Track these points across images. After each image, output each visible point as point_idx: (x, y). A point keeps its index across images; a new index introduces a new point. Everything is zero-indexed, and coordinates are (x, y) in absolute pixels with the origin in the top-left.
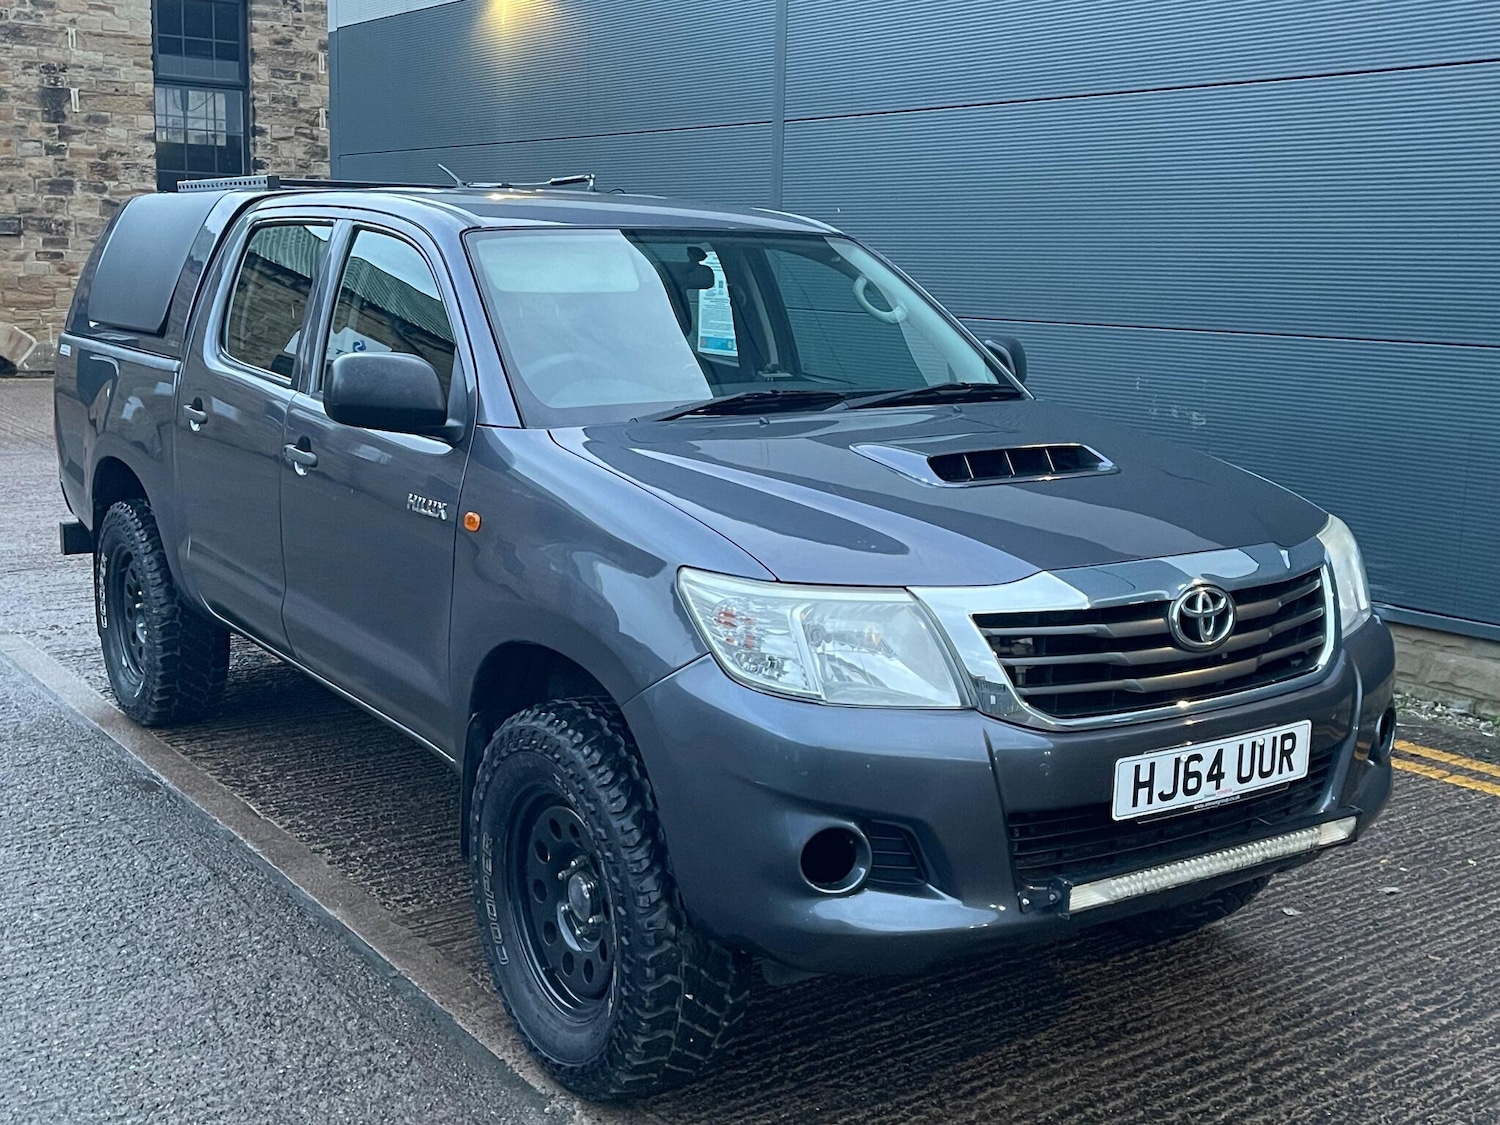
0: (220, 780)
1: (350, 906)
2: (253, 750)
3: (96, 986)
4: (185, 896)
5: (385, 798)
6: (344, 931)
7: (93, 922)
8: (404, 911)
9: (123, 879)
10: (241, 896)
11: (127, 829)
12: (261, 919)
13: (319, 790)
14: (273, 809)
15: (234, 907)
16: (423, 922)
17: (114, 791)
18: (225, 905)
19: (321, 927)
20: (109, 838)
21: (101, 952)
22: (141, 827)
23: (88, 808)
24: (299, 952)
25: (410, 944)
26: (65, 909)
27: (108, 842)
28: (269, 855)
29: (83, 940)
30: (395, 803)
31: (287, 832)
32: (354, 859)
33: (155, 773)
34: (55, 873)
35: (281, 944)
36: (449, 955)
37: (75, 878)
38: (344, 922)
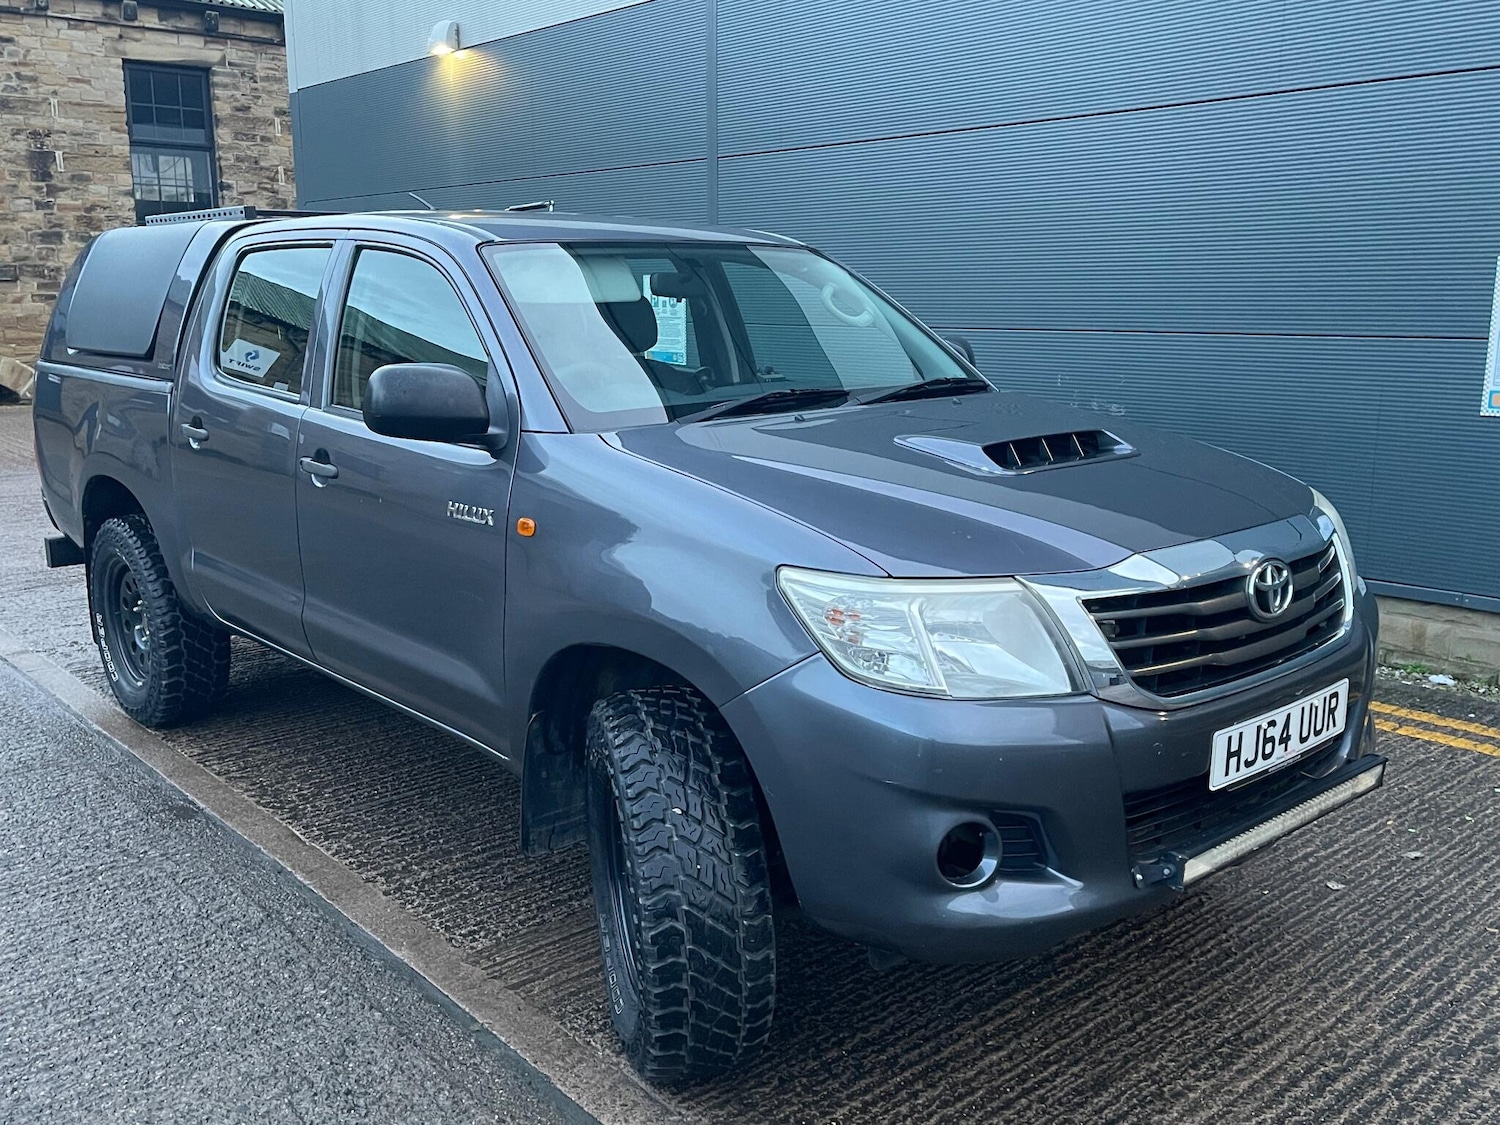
0: (258, 803)
1: (415, 944)
2: (287, 766)
3: (153, 1070)
4: (239, 943)
5: (427, 813)
6: (414, 978)
7: (143, 984)
8: (472, 948)
9: (170, 928)
10: (299, 940)
11: (169, 866)
12: (324, 968)
13: (359, 807)
14: (317, 833)
15: (293, 954)
16: (495, 960)
17: (150, 821)
18: (283, 952)
19: (389, 972)
20: (151, 878)
21: (155, 1024)
22: (184, 863)
23: (124, 844)
24: (371, 1008)
25: (487, 989)
26: (111, 970)
27: (150, 884)
28: (321, 887)
29: (134, 1010)
30: (438, 818)
31: (335, 859)
32: (409, 887)
33: (191, 797)
34: (97, 925)
35: (350, 998)
36: (529, 999)
37: (119, 931)
38: (412, 965)
